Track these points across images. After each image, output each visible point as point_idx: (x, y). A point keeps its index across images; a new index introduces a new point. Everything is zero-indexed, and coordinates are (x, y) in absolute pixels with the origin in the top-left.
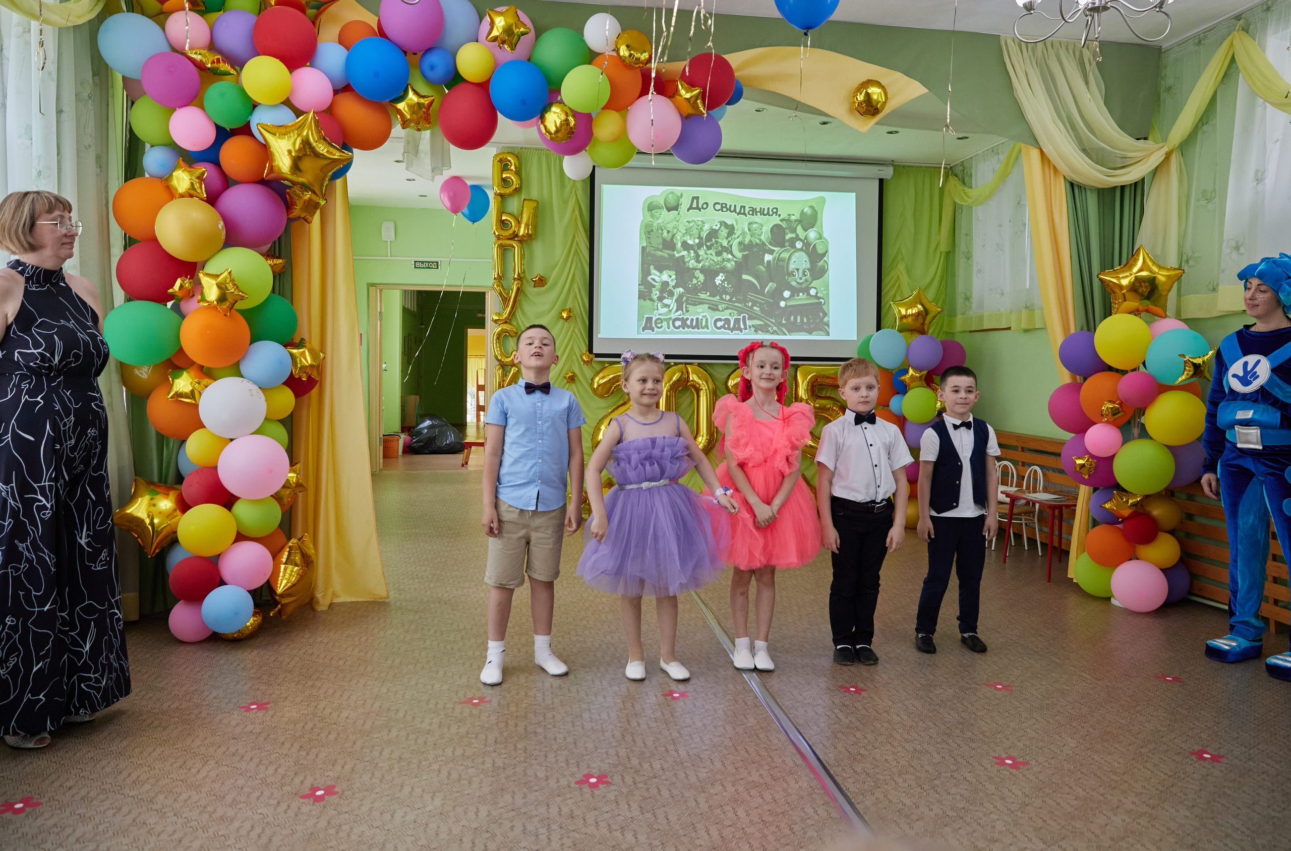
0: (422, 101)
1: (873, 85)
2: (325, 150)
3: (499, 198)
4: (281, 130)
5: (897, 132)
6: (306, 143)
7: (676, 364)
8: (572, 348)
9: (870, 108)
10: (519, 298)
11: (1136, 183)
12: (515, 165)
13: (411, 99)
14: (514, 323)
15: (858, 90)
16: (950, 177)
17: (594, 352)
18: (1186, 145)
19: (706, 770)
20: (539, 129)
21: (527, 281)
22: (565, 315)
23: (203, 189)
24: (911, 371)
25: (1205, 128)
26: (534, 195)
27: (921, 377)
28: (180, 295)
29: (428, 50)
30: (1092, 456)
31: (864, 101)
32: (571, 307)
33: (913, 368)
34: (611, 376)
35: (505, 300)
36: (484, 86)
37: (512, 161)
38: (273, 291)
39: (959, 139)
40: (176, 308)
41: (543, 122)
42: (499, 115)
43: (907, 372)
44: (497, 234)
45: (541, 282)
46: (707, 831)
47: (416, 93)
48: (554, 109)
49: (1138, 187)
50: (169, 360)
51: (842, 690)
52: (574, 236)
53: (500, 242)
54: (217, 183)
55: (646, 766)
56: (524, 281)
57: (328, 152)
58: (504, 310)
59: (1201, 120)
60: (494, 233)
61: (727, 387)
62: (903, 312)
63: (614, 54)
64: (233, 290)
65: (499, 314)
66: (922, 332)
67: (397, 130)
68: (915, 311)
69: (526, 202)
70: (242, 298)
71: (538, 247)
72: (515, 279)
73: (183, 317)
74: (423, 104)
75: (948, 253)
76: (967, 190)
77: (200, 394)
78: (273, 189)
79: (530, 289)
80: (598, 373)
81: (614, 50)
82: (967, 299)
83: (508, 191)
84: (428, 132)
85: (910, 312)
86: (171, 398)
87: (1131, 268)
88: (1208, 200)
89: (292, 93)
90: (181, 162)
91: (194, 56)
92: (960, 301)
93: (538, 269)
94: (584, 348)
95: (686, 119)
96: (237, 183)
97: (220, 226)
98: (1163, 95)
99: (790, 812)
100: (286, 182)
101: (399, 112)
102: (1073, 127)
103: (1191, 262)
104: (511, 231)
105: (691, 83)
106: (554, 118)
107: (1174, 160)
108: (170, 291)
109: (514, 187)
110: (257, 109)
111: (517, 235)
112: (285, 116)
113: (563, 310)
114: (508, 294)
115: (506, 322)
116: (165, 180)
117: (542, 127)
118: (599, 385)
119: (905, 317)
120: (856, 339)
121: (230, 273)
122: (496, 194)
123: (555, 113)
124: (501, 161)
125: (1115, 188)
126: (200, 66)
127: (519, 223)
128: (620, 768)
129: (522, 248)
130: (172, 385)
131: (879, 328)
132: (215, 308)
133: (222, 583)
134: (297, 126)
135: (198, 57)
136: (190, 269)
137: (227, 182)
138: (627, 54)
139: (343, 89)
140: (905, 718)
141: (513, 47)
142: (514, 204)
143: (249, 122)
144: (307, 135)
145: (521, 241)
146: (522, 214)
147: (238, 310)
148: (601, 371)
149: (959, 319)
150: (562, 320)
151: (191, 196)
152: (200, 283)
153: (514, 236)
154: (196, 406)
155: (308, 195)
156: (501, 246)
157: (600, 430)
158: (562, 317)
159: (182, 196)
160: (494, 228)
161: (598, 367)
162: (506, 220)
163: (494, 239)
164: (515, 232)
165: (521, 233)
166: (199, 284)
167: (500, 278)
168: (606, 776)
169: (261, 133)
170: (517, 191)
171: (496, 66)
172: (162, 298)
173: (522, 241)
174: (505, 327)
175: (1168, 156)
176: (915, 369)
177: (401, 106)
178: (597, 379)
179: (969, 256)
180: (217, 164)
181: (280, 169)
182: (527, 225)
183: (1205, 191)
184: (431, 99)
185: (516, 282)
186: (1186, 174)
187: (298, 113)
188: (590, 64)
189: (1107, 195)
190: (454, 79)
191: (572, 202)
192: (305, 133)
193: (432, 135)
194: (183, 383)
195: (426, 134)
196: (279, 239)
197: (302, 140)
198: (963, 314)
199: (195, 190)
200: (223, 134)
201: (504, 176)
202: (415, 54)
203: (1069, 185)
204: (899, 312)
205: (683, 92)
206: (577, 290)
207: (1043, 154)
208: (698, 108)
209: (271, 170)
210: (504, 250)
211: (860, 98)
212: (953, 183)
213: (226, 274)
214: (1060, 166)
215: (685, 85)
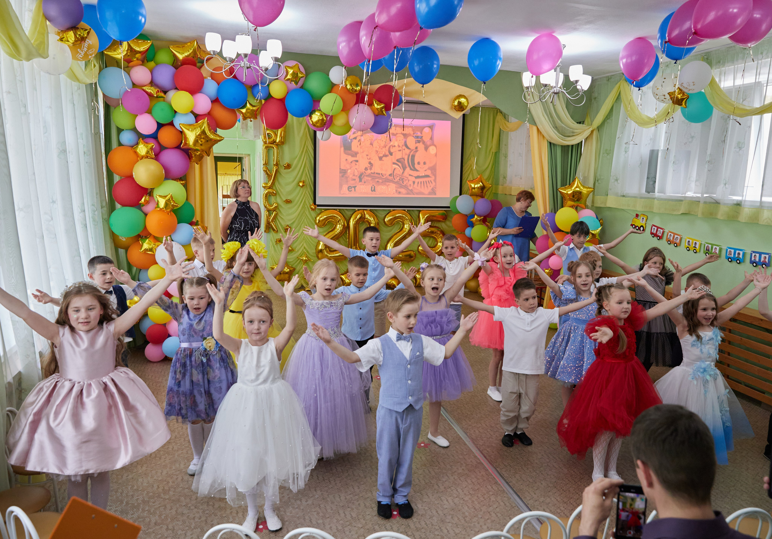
1: (462, 98)
4: (192, 127)
6: (203, 132)
7: (359, 210)
8: (305, 201)
9: (460, 108)
10: (277, 175)
11: (578, 144)
13: (248, 107)
14: (274, 188)
15: (456, 98)
16: (499, 113)
17: (317, 203)
18: (599, 128)
20: (308, 121)
21: (281, 166)
22: (301, 184)
23: (153, 152)
24: (476, 217)
25: (608, 121)
27: (480, 220)
28: (144, 204)
30: (551, 269)
31: (458, 105)
32: (304, 180)
33: (477, 215)
34: (325, 217)
35: (269, 176)
36: (282, 101)
41: (311, 119)
42: (289, 113)
43: (474, 217)
44: (264, 140)
45: (288, 166)
47: (250, 104)
48: (317, 113)
49: (579, 145)
50: (139, 234)
53: (266, 145)
54: (157, 148)
56: (279, 166)
57: (213, 136)
58: (269, 182)
59: (607, 117)
61: (384, 222)
62: (473, 186)
63: (345, 87)
64: (172, 203)
65: (266, 184)
66: (482, 197)
68: (479, 185)
70: (176, 206)
71: (286, 148)
72: (274, 165)
73: (146, 215)
74: (254, 109)
75: (496, 153)
76: (506, 122)
77: (156, 250)
78: (183, 151)
79: (282, 171)
80: (319, 215)
82: (505, 178)
85: (476, 186)
86: (141, 251)
87: (572, 187)
88: (608, 154)
89: (194, 107)
90: (140, 140)
91: (147, 90)
92: (501, 179)
93: (286, 160)
94: (312, 202)
95: (376, 116)
96: (166, 148)
97: (163, 173)
98: (593, 100)
101: (242, 112)
102: (552, 117)
103: (599, 181)
104: (272, 140)
105: (380, 102)
106: (316, 117)
107: (595, 133)
108: (140, 202)
110: (176, 115)
111: (275, 142)
112: (192, 120)
113: (300, 182)
114: (271, 173)
115: (270, 188)
116: (133, 148)
117: (310, 121)
118: (319, 221)
119: (474, 188)
120: (449, 196)
121: (171, 196)
123: (317, 115)
125: (568, 146)
126: (150, 95)
127: (275, 134)
129: (278, 148)
130: (142, 246)
131: (461, 194)
132: (163, 210)
133: (169, 336)
134: (199, 124)
135: (149, 91)
136: (148, 192)
137: (161, 147)
138: (350, 87)
139: (215, 101)
141: (297, 83)
143: (173, 121)
145: (277, 145)
146: (278, 131)
147: (173, 211)
148: (320, 214)
149: (500, 187)
150: (299, 187)
153: (274, 142)
154: (154, 255)
155: (198, 154)
156: (266, 147)
157: (320, 244)
158: (299, 185)
159: (144, 157)
160: (263, 137)
161: (319, 212)
162: (269, 134)
163: (263, 143)
164: (274, 140)
165: (277, 140)
166: (154, 199)
167: (266, 165)
169: (179, 126)
171: (288, 91)
172: (136, 205)
173: (279, 145)
174: (270, 190)
175: (592, 132)
176: (478, 215)
177: (244, 111)
178: (318, 218)
179: (506, 156)
180: (156, 139)
181: (189, 144)
182: (280, 137)
183: (606, 150)
184: (258, 107)
185: (275, 167)
186: (600, 140)
187: (196, 115)
189: (565, 149)
190: (269, 97)
192: (203, 129)
194: (146, 245)
196: (183, 173)
197: (201, 131)
198: (502, 185)
199: (149, 153)
200: (160, 126)
202: (250, 87)
203: (549, 144)
204: (471, 186)
205: (376, 105)
206: (307, 171)
207: (538, 129)
208: (383, 112)
209: (186, 144)
210: (268, 149)
211: (456, 103)
212: (499, 117)
213: (169, 196)
214: (545, 135)
215: (377, 102)
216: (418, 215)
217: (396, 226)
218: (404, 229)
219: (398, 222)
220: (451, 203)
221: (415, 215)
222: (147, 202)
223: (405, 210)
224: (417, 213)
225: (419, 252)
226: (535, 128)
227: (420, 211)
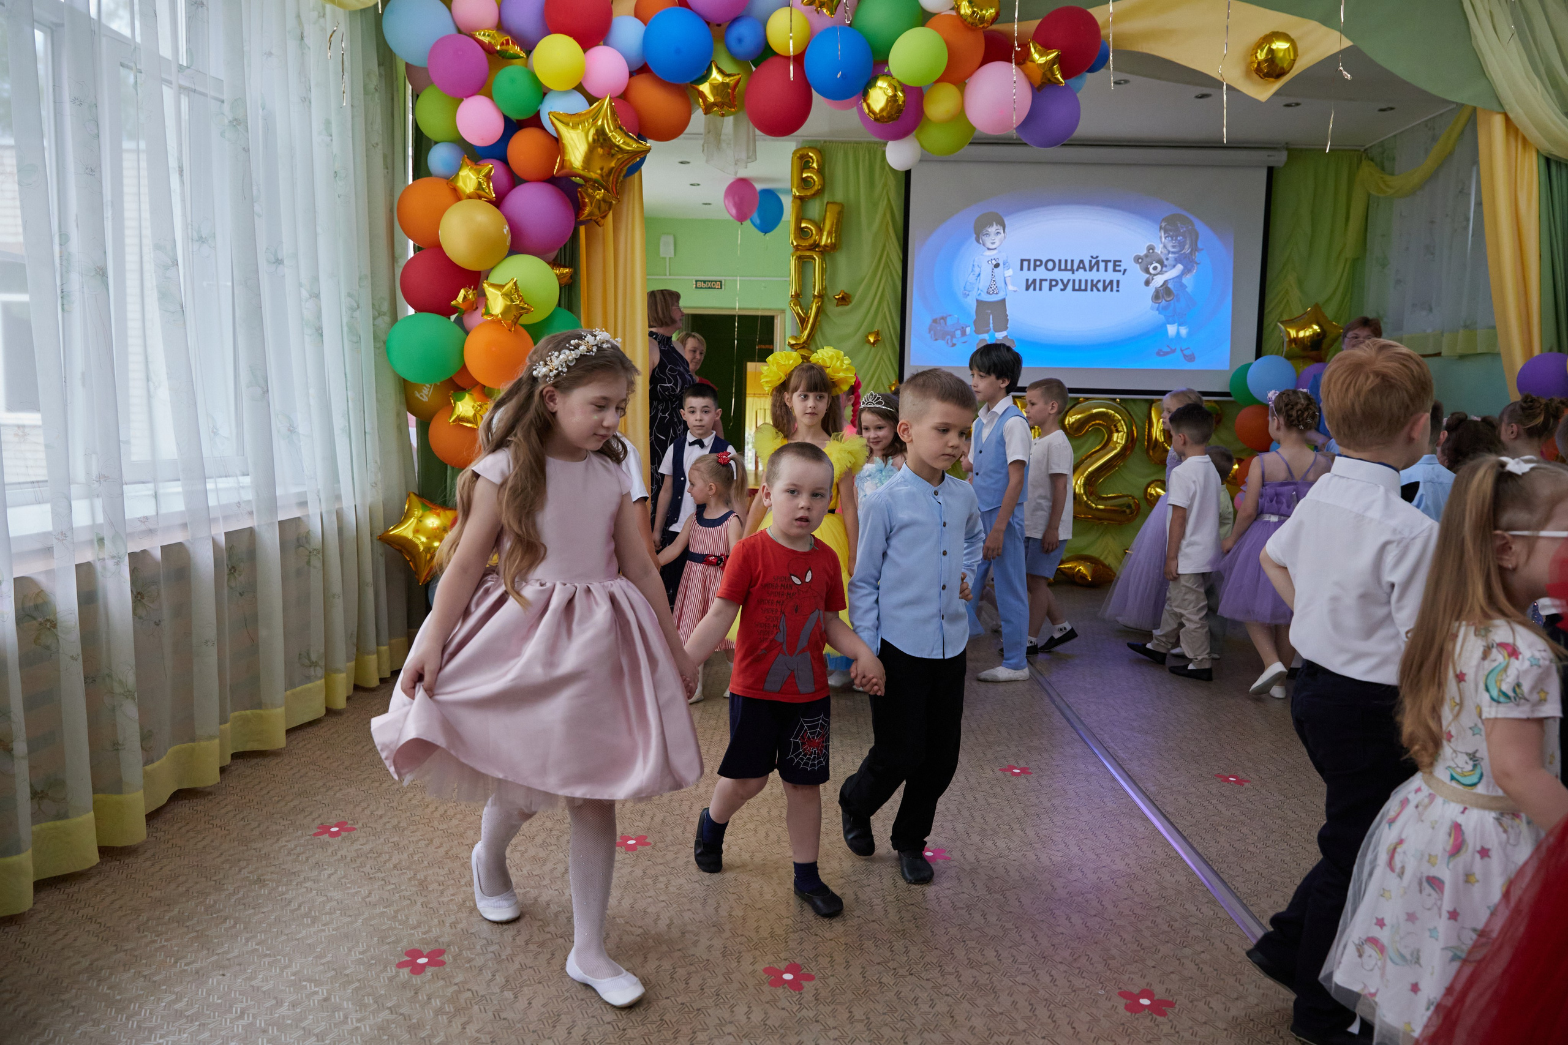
0: (727, 80)
1: (1278, 39)
2: (621, 141)
3: (798, 201)
4: (573, 120)
5: (1297, 104)
6: (601, 133)
8: (879, 378)
9: (1271, 69)
10: (819, 318)
12: (817, 161)
13: (715, 79)
15: (1259, 46)
16: (1364, 163)
19: (1060, 854)
20: (861, 110)
21: (829, 299)
22: (872, 340)
23: (492, 188)
26: (839, 196)
28: (463, 307)
29: (735, 20)
31: (1266, 60)
32: (880, 329)
35: (803, 321)
36: (799, 59)
37: (814, 157)
38: (559, 305)
39: (1381, 110)
40: (459, 322)
41: (865, 101)
42: (815, 95)
44: (795, 244)
45: (844, 300)
46: (1068, 918)
47: (720, 71)
48: (879, 83)
50: (451, 378)
51: (1220, 780)
52: (884, 246)
53: (799, 253)
54: (504, 180)
55: (989, 843)
56: (826, 299)
57: (624, 143)
58: (802, 332)
60: (792, 243)
62: (1293, 333)
63: (954, 13)
64: (518, 302)
65: (796, 338)
67: (698, 118)
68: (1308, 332)
69: (829, 206)
70: (528, 311)
71: (842, 259)
72: (814, 296)
73: (468, 331)
74: (727, 84)
75: (1355, 260)
76: (1387, 178)
78: (562, 189)
79: (832, 309)
81: (953, 9)
83: (809, 193)
84: (731, 118)
85: (1301, 334)
86: (454, 421)
89: (585, 77)
90: (467, 160)
91: (483, 39)
93: (842, 285)
94: (894, 378)
95: (1038, 89)
96: (523, 181)
97: (505, 231)
99: (1168, 907)
100: (578, 180)
101: (702, 94)
102: (1554, 83)
104: (811, 241)
105: (1046, 47)
106: (879, 97)
108: (453, 303)
109: (816, 188)
110: (547, 97)
111: (818, 245)
112: (578, 103)
113: (870, 333)
114: (806, 314)
115: (803, 347)
116: (450, 180)
117: (864, 105)
119: (1297, 340)
120: (1228, 368)
121: (515, 284)
122: (795, 197)
123: (881, 88)
124: (802, 157)
126: (488, 49)
127: (820, 230)
128: (959, 843)
129: (823, 260)
130: (453, 409)
131: (1259, 355)
132: (499, 321)
134: (592, 114)
135: (487, 40)
136: (474, 279)
137: (514, 180)
138: (969, 11)
139: (640, 70)
140: (1303, 815)
141: (833, 10)
142: (815, 209)
143: (539, 112)
144: (603, 124)
145: (823, 252)
146: (824, 220)
147: (523, 326)
150: (868, 346)
151: (480, 197)
152: (485, 295)
153: (815, 246)
155: (600, 194)
156: (800, 258)
158: (869, 341)
159: (469, 197)
160: (792, 236)
162: (806, 227)
163: (792, 250)
164: (815, 241)
165: (823, 243)
166: (482, 295)
167: (797, 297)
168: (944, 851)
169: (553, 123)
170: (819, 193)
171: (812, 35)
172: (446, 310)
173: (826, 252)
177: (705, 88)
179: (1384, 262)
180: (504, 161)
181: (571, 164)
182: (830, 234)
184: (737, 77)
185: (816, 300)
187: (591, 99)
188: (923, 25)
190: (764, 53)
191: (883, 205)
192: (599, 123)
193: (736, 121)
194: (465, 406)
195: (729, 120)
196: (565, 246)
197: (597, 131)
199: (483, 190)
200: (512, 126)
201: (805, 175)
202: (719, 25)
203: (1543, 162)
204: (1289, 334)
205: (1036, 56)
206: (886, 310)
207: (1507, 119)
208: (1053, 74)
209: (562, 165)
210: (803, 263)
211: (1261, 56)
212: (1367, 170)
213: (511, 284)
214: (1533, 134)
215: (1039, 47)
216: (1146, 412)
217: (1092, 439)
218: (1111, 445)
219: (1097, 430)
220: (1231, 385)
221: (1139, 411)
222: (473, 307)
223: (1114, 400)
224: (1145, 407)
225: (1147, 499)
226: (1498, 121)
227: (1151, 403)
